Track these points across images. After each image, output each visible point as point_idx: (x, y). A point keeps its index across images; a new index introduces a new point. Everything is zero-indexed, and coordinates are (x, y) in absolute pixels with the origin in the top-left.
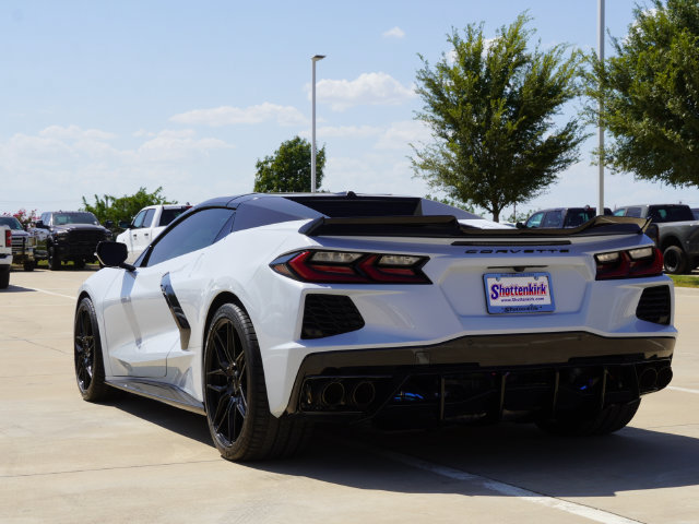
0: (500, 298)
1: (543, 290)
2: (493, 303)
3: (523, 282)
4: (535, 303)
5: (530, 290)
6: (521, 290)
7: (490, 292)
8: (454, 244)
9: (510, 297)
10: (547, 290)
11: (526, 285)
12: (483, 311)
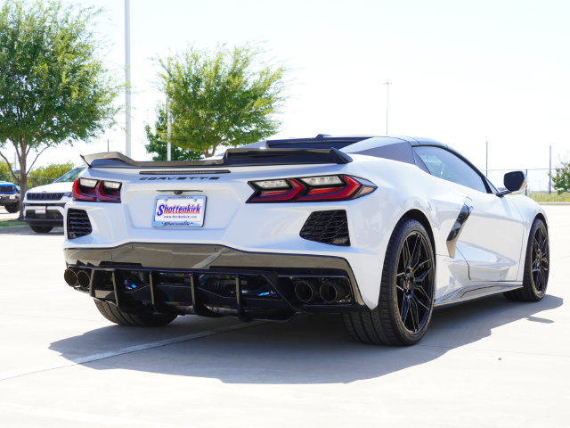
0: (164, 215)
1: (198, 210)
2: (158, 218)
3: (183, 203)
4: (189, 220)
5: (188, 209)
6: (180, 209)
7: (157, 210)
8: (141, 173)
9: (171, 215)
10: (202, 210)
11: (187, 205)
12: (149, 224)
